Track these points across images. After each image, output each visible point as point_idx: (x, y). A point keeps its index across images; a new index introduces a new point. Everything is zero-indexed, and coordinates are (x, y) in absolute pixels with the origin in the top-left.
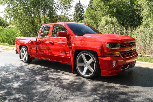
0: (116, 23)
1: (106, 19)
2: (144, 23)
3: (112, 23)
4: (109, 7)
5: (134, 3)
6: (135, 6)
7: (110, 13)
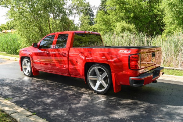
0: (134, 30)
1: (122, 24)
2: (166, 31)
3: (129, 30)
4: (126, 11)
5: (154, 7)
6: (155, 11)
7: (127, 19)
